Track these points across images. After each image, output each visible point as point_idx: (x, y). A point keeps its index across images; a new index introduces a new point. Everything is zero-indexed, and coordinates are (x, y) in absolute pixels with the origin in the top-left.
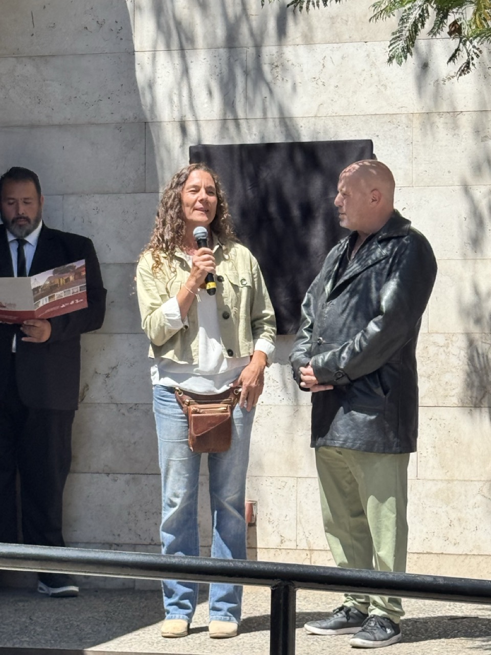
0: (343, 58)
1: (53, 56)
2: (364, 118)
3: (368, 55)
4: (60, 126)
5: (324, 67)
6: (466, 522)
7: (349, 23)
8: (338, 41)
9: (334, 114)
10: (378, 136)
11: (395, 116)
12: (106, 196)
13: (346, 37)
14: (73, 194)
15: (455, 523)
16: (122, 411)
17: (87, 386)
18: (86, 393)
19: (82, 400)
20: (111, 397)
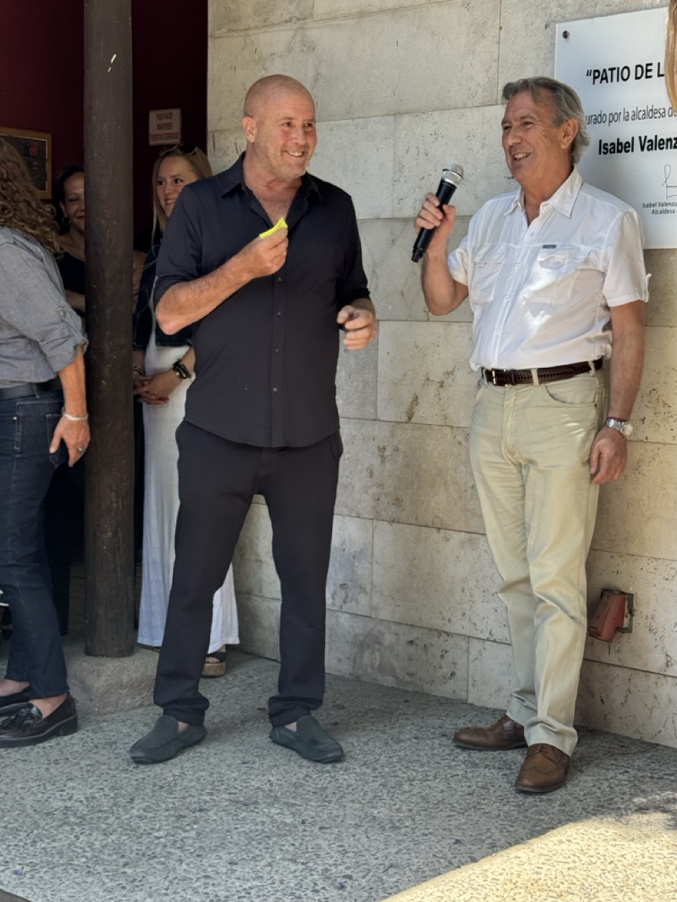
4: (394, 11)
12: (447, 113)
14: (407, 113)
16: (459, 438)
17: (417, 397)
18: (416, 409)
19: (410, 418)
20: (446, 417)
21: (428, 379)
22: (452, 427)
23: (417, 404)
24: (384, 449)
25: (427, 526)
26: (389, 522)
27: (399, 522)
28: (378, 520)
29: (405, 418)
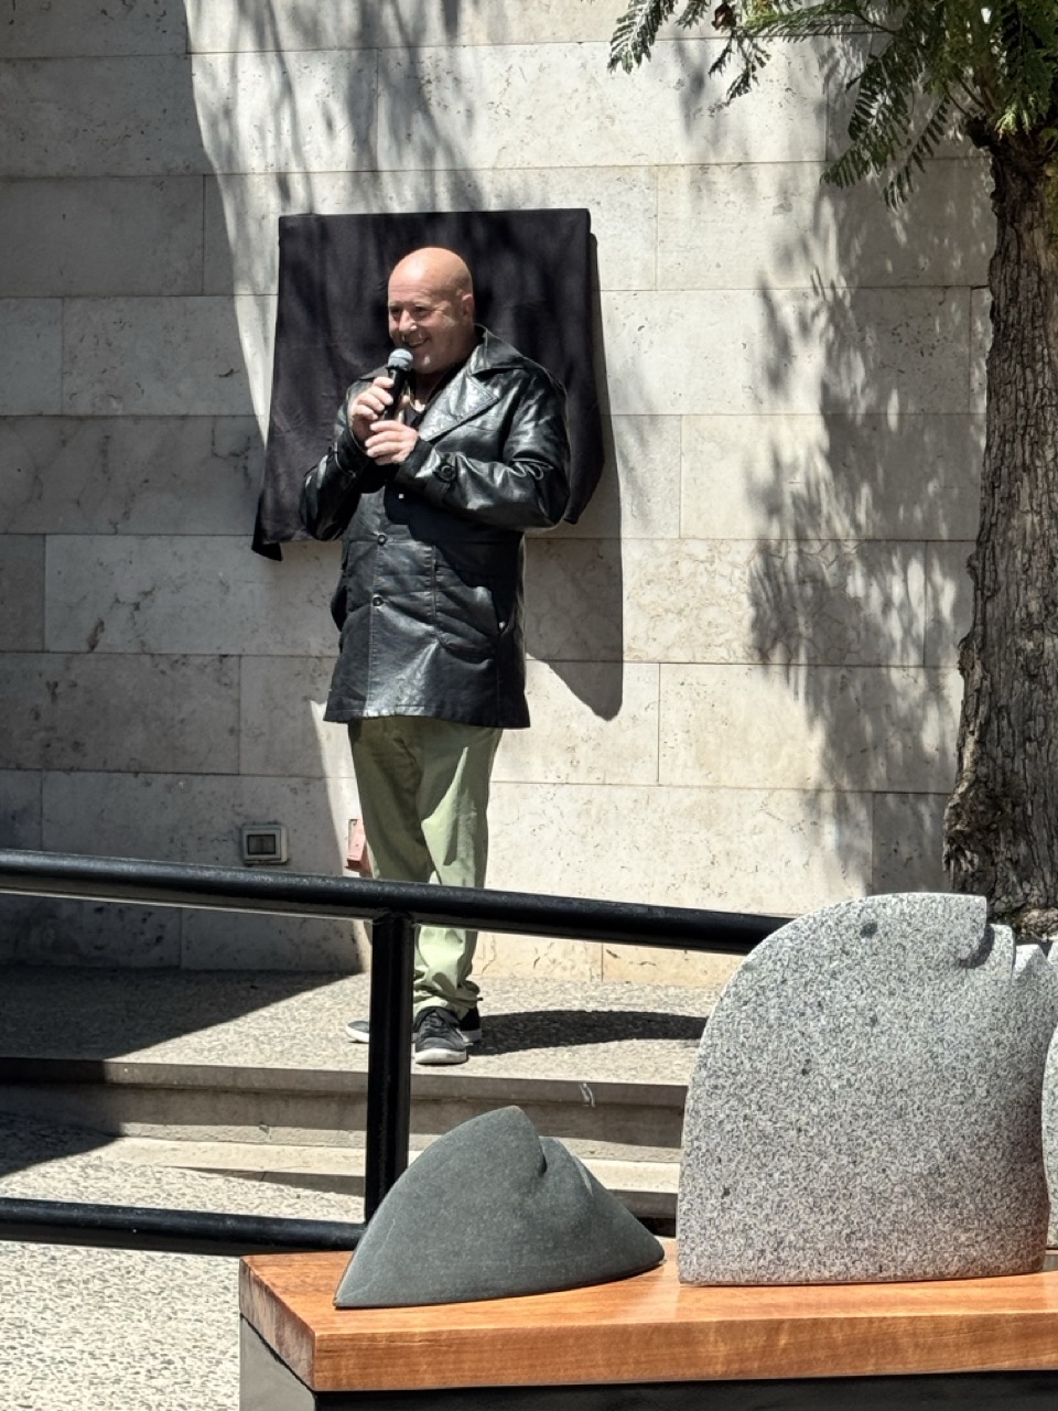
0: (541, 69)
1: (46, 59)
2: (576, 172)
3: (584, 66)
4: (59, 179)
5: (509, 84)
6: (740, 857)
8: (532, 39)
9: (525, 165)
10: (599, 203)
11: (627, 170)
12: (136, 300)
13: (547, 33)
14: (79, 296)
15: (721, 859)
16: (161, 667)
17: (102, 623)
18: (101, 636)
19: (93, 647)
20: (143, 644)
21: (117, 601)
22: (153, 655)
23: (103, 630)
24: (56, 685)
25: (119, 771)
26: (64, 771)
27: (78, 770)
28: (48, 770)
29: (85, 647)
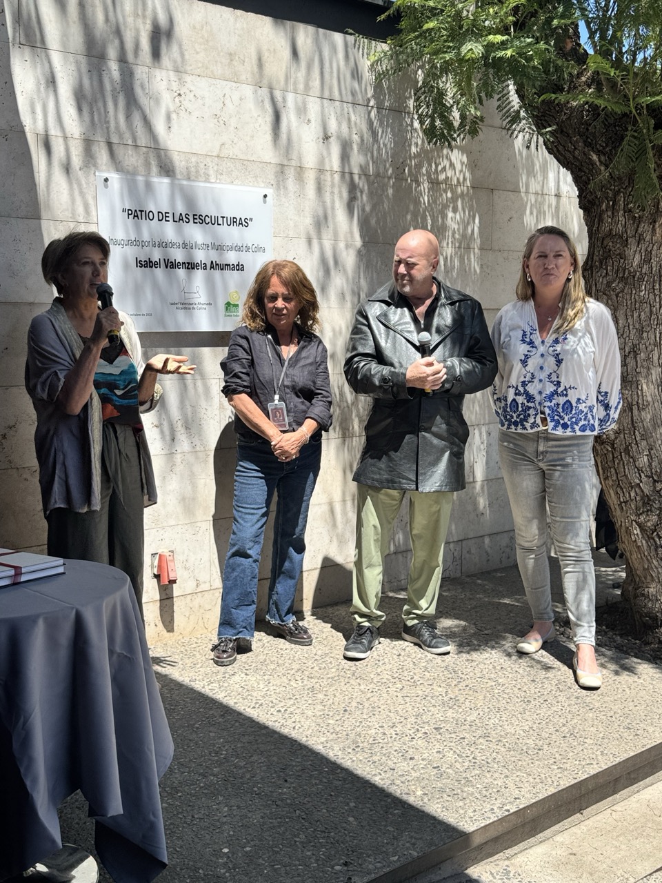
0: (241, 99)
3: (262, 101)
5: (224, 105)
7: (245, 64)
8: (236, 80)
13: (243, 77)
20: (10, 462)
22: (17, 468)
